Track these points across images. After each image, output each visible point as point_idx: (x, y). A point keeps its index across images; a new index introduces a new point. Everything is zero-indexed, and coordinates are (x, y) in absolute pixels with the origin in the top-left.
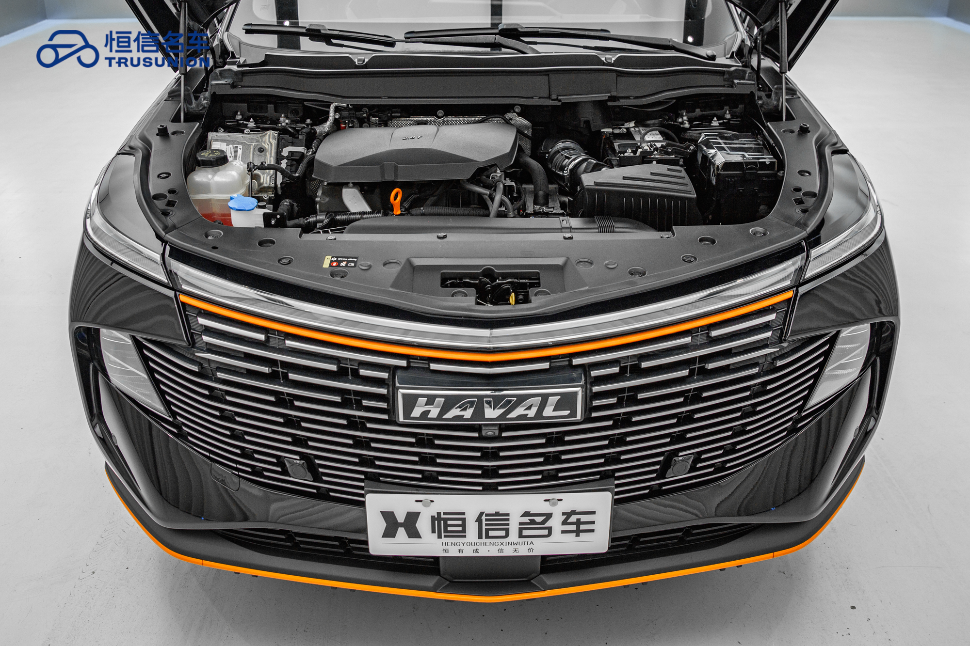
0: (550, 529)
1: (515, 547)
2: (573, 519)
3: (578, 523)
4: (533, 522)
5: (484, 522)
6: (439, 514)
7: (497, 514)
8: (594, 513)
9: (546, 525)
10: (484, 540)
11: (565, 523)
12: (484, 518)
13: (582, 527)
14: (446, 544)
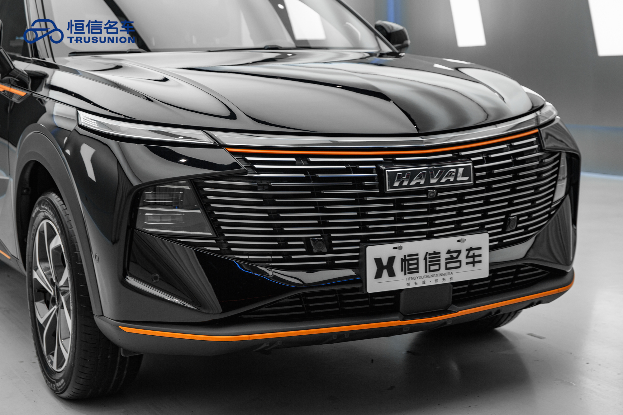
0: (460, 261)
1: (444, 277)
2: (471, 254)
3: (474, 256)
4: (452, 257)
5: (428, 260)
6: (405, 256)
7: (435, 253)
8: (480, 248)
9: (459, 259)
10: (428, 274)
11: (468, 257)
12: (428, 256)
13: (477, 259)
14: (408, 279)
